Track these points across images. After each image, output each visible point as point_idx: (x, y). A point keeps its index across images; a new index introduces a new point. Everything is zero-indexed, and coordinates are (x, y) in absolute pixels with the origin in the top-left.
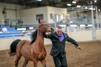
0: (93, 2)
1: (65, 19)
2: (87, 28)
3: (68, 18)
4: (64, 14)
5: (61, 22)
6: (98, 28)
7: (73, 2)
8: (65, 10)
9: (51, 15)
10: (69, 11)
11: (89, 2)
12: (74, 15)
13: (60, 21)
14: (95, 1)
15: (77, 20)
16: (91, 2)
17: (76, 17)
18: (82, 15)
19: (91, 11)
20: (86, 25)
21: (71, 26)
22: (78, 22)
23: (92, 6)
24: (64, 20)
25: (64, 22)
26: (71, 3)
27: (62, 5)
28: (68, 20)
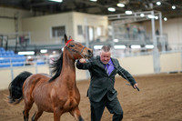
0: (155, 4)
1: (104, 34)
2: (143, 51)
3: (110, 34)
4: (102, 27)
5: (98, 40)
6: (164, 51)
7: (119, 5)
8: (104, 20)
9: (79, 27)
10: (111, 21)
11: (148, 5)
12: (120, 28)
13: (96, 38)
14: (159, 3)
15: (125, 37)
16: (151, 5)
17: (124, 32)
18: (135, 28)
19: (150, 20)
20: (143, 46)
21: (116, 47)
22: (127, 40)
23: (152, 12)
24: (102, 36)
25: (103, 40)
26: (115, 6)
27: (99, 10)
28: (111, 37)
